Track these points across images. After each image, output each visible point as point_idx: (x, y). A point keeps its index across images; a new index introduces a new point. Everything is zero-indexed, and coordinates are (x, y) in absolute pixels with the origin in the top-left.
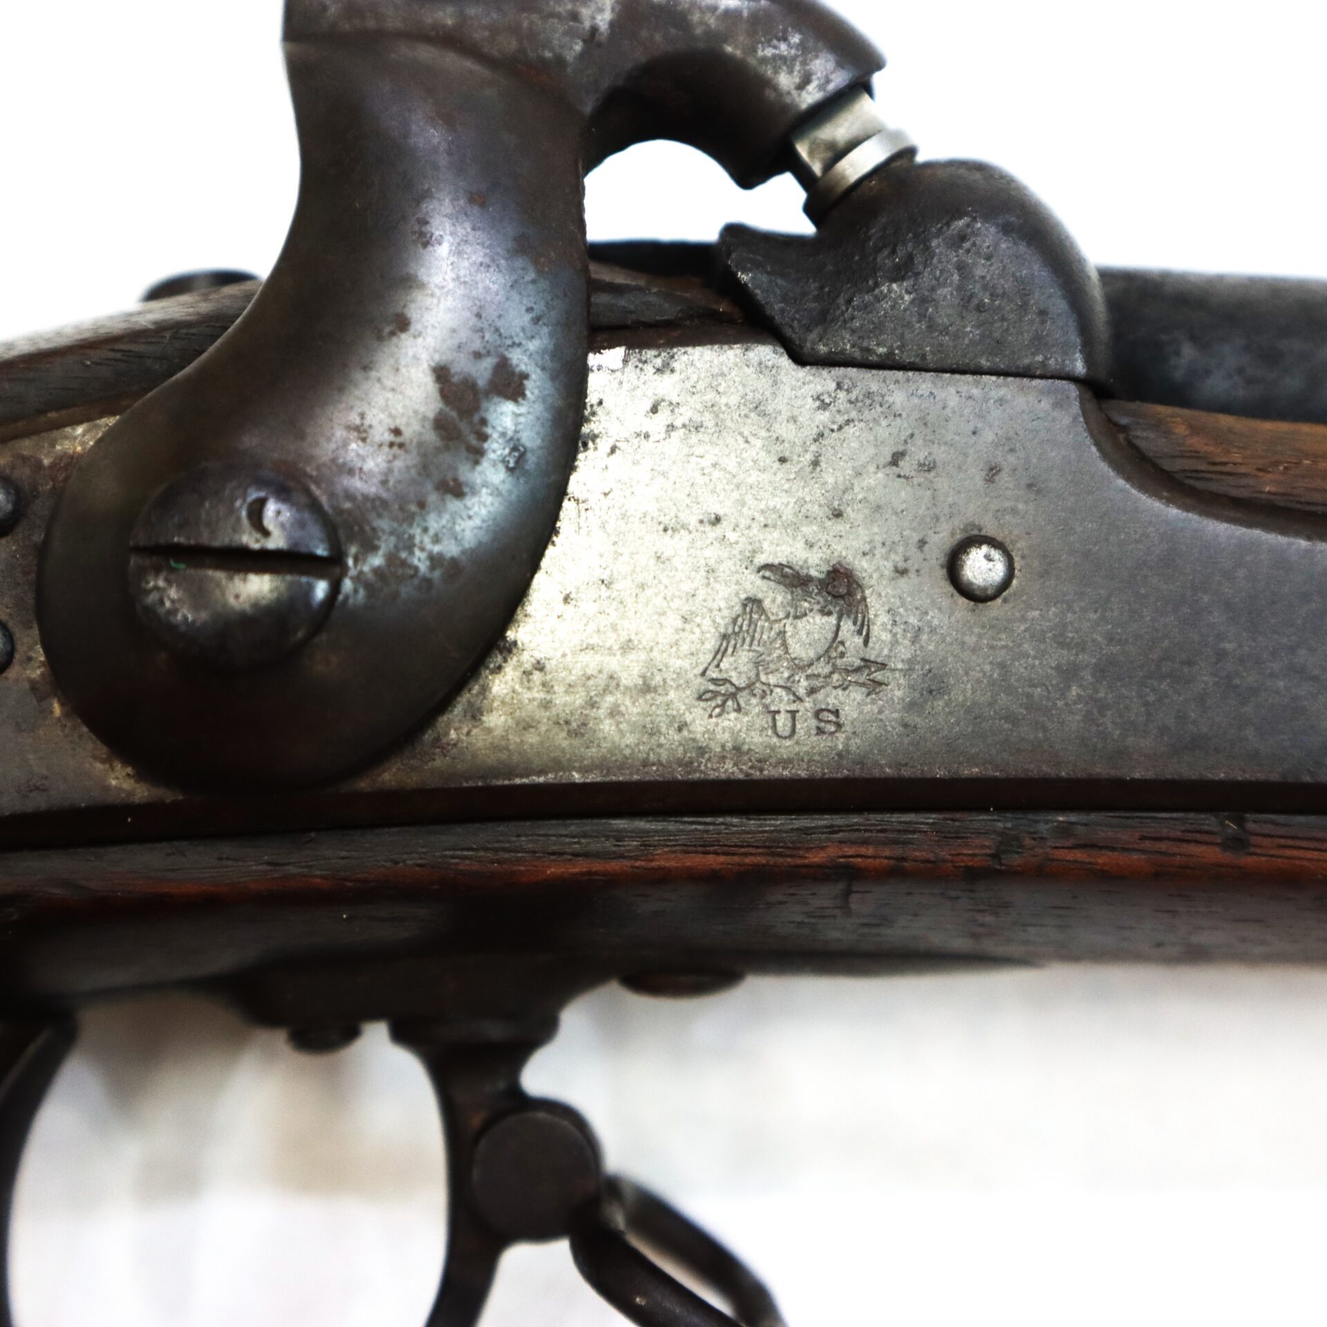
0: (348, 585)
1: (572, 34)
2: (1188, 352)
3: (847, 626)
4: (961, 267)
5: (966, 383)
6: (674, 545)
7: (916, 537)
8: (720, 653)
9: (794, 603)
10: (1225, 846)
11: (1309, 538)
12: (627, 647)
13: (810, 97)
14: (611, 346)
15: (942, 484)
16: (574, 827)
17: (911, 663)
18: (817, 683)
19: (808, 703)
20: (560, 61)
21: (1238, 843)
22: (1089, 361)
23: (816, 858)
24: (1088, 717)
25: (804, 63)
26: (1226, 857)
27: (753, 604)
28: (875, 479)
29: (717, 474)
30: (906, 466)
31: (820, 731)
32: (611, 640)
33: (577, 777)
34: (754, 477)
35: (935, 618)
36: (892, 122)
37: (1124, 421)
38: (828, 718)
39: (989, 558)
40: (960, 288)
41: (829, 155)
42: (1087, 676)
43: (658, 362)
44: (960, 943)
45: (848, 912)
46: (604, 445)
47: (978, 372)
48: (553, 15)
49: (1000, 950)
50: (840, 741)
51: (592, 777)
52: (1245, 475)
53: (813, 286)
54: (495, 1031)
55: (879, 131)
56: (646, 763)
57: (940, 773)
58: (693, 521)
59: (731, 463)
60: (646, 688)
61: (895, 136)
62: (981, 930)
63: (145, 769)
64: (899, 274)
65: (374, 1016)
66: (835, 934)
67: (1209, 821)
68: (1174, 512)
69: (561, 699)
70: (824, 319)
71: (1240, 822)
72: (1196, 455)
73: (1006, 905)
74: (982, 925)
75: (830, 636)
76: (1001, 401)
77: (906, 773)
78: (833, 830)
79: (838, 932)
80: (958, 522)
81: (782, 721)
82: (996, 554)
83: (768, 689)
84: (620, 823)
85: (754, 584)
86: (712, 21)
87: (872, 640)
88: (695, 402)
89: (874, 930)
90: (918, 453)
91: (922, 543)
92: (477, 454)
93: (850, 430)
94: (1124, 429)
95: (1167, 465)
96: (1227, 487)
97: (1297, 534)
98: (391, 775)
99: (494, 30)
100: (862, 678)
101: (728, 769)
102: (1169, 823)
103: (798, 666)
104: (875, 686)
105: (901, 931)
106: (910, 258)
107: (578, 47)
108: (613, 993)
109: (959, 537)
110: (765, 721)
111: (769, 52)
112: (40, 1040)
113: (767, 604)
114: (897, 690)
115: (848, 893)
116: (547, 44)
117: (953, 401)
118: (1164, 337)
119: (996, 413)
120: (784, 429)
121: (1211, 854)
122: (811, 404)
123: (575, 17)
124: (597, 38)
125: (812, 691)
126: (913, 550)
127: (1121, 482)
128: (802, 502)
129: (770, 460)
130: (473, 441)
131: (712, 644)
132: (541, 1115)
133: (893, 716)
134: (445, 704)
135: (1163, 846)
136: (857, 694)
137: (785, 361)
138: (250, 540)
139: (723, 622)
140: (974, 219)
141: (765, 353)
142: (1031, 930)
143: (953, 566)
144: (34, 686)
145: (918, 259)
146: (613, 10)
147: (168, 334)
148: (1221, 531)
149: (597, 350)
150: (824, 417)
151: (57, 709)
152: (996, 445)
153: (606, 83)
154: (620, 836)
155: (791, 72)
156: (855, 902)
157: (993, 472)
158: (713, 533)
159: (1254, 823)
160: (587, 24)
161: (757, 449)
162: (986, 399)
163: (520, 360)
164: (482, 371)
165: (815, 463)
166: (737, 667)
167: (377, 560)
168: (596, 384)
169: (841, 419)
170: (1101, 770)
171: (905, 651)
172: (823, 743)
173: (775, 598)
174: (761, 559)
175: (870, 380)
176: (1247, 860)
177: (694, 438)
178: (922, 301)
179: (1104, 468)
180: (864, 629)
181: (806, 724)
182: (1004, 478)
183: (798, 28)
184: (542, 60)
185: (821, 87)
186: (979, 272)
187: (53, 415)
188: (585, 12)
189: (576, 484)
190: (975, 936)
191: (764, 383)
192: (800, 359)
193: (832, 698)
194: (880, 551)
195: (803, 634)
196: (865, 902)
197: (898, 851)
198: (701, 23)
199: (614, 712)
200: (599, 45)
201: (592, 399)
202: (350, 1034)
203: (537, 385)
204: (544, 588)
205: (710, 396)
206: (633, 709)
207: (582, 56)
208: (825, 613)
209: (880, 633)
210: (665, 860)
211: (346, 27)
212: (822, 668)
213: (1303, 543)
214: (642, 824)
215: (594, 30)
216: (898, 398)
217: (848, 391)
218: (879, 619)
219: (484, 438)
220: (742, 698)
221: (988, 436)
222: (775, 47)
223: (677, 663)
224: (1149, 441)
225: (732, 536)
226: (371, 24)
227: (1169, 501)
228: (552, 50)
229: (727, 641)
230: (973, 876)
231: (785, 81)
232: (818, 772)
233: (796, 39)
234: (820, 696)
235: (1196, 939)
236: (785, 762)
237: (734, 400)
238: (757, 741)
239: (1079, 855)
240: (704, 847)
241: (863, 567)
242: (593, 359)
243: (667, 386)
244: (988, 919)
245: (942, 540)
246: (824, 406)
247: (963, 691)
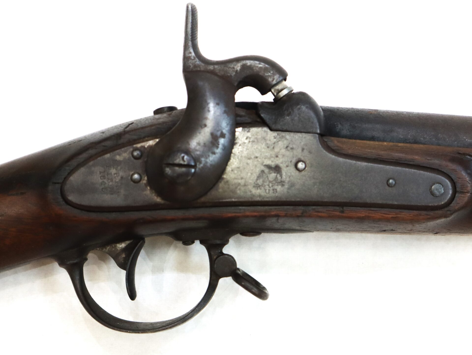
0: (197, 169)
1: (233, 71)
2: (340, 126)
3: (278, 176)
4: (299, 114)
5: (299, 135)
6: (249, 161)
7: (290, 160)
8: (257, 180)
9: (269, 171)
10: (340, 212)
11: (356, 161)
12: (242, 178)
13: (274, 82)
14: (239, 127)
15: (295, 151)
16: (233, 208)
17: (289, 182)
18: (273, 185)
19: (271, 188)
20: (231, 76)
21: (342, 212)
22: (320, 130)
23: (273, 213)
24: (318, 191)
25: (273, 77)
26: (341, 214)
27: (263, 171)
28: (283, 151)
29: (257, 150)
30: (289, 148)
31: (273, 193)
32: (239, 177)
33: (233, 200)
34: (263, 150)
35: (293, 174)
36: (289, 86)
37: (326, 140)
38: (275, 190)
39: (302, 164)
40: (299, 117)
41: (277, 92)
42: (318, 184)
43: (248, 130)
44: (298, 228)
45: (278, 222)
46: (238, 145)
47: (301, 132)
48: (230, 68)
49: (305, 229)
50: (277, 195)
51: (236, 200)
52: (346, 150)
53: (274, 117)
54: (218, 242)
55: (286, 88)
56: (245, 197)
57: (293, 200)
58: (253, 157)
59: (259, 148)
60: (245, 185)
61: (290, 88)
62: (301, 226)
63: (163, 199)
64: (288, 115)
65: (197, 239)
66: (276, 226)
67: (337, 208)
68: (333, 156)
69: (231, 187)
70: (275, 123)
71: (343, 208)
72: (338, 146)
73: (305, 221)
74: (301, 225)
75: (275, 177)
76: (305, 138)
77: (288, 200)
78: (276, 209)
79: (277, 226)
80: (297, 158)
81: (267, 191)
82: (303, 164)
83: (265, 186)
84: (240, 207)
85: (263, 168)
86: (257, 69)
87: (283, 178)
88: (253, 137)
89: (283, 225)
90: (291, 146)
91: (291, 161)
92: (217, 147)
93: (280, 142)
94: (326, 142)
95: (333, 148)
96: (344, 152)
97: (354, 160)
98: (203, 199)
99: (220, 70)
100: (281, 184)
101: (258, 199)
102: (331, 208)
103: (270, 182)
104: (283, 185)
105: (287, 226)
106: (290, 112)
107: (234, 73)
108: (239, 235)
109: (297, 160)
110: (264, 191)
111: (267, 75)
112: (141, 242)
113: (265, 171)
114: (286, 186)
115: (278, 219)
116: (229, 73)
117: (297, 137)
118: (335, 124)
119: (304, 140)
120: (268, 142)
121: (338, 213)
122: (273, 138)
123: (234, 68)
124: (237, 72)
125: (272, 186)
126: (289, 163)
127: (325, 151)
128: (271, 154)
129: (266, 147)
130: (217, 145)
131: (256, 178)
132: (226, 256)
133: (285, 190)
134: (211, 188)
135: (330, 212)
136: (280, 187)
137: (269, 130)
138: (182, 162)
139: (258, 174)
140: (301, 106)
141: (266, 129)
142: (309, 225)
143: (296, 165)
144: (145, 184)
145: (292, 112)
146: (240, 67)
147: (165, 124)
148: (341, 159)
149: (237, 128)
150: (275, 140)
151: (149, 188)
152: (304, 145)
153: (239, 80)
154: (240, 209)
155: (271, 78)
156: (279, 221)
157: (303, 150)
158: (256, 160)
159: (345, 208)
160: (236, 69)
161: (264, 146)
162: (302, 137)
163: (224, 131)
164: (219, 134)
165: (273, 148)
166: (260, 182)
167: (202, 165)
168: (237, 134)
169: (278, 140)
170: (320, 200)
171: (288, 179)
172: (274, 195)
173: (266, 170)
174: (264, 164)
175: (283, 134)
176: (344, 215)
177: (253, 143)
178: (292, 120)
179: (322, 149)
180: (281, 176)
181: (271, 191)
182: (305, 151)
183: (272, 70)
184: (228, 76)
185: (276, 81)
186: (302, 115)
187: (146, 138)
188: (235, 67)
189: (234, 151)
190: (300, 227)
191: (265, 134)
192: (271, 130)
193: (276, 187)
194: (284, 163)
195: (271, 177)
196: (281, 220)
197: (286, 212)
198: (256, 69)
199: (240, 189)
200: (238, 73)
201: (236, 137)
202: (193, 242)
203: (227, 135)
204: (229, 169)
205: (256, 136)
206: (243, 189)
207: (235, 75)
208: (275, 173)
209: (284, 177)
210: (248, 213)
211: (194, 70)
212: (274, 182)
213: (354, 162)
214: (244, 208)
215: (237, 70)
216: (288, 137)
217: (279, 135)
218: (284, 174)
219: (219, 144)
220: (261, 187)
221: (303, 143)
222: (268, 74)
223: (250, 181)
224: (330, 144)
225: (259, 160)
226: (199, 69)
227: (333, 155)
228: (230, 74)
229: (259, 177)
230: (298, 217)
231: (270, 80)
232: (273, 200)
233: (272, 72)
234: (274, 187)
235: (338, 227)
236: (268, 198)
237: (260, 137)
238: (263, 194)
239: (316, 213)
240: (254, 211)
241: (281, 165)
242: (237, 130)
243: (249, 134)
244: (302, 224)
245: (294, 161)
246: (275, 138)
247: (297, 187)
